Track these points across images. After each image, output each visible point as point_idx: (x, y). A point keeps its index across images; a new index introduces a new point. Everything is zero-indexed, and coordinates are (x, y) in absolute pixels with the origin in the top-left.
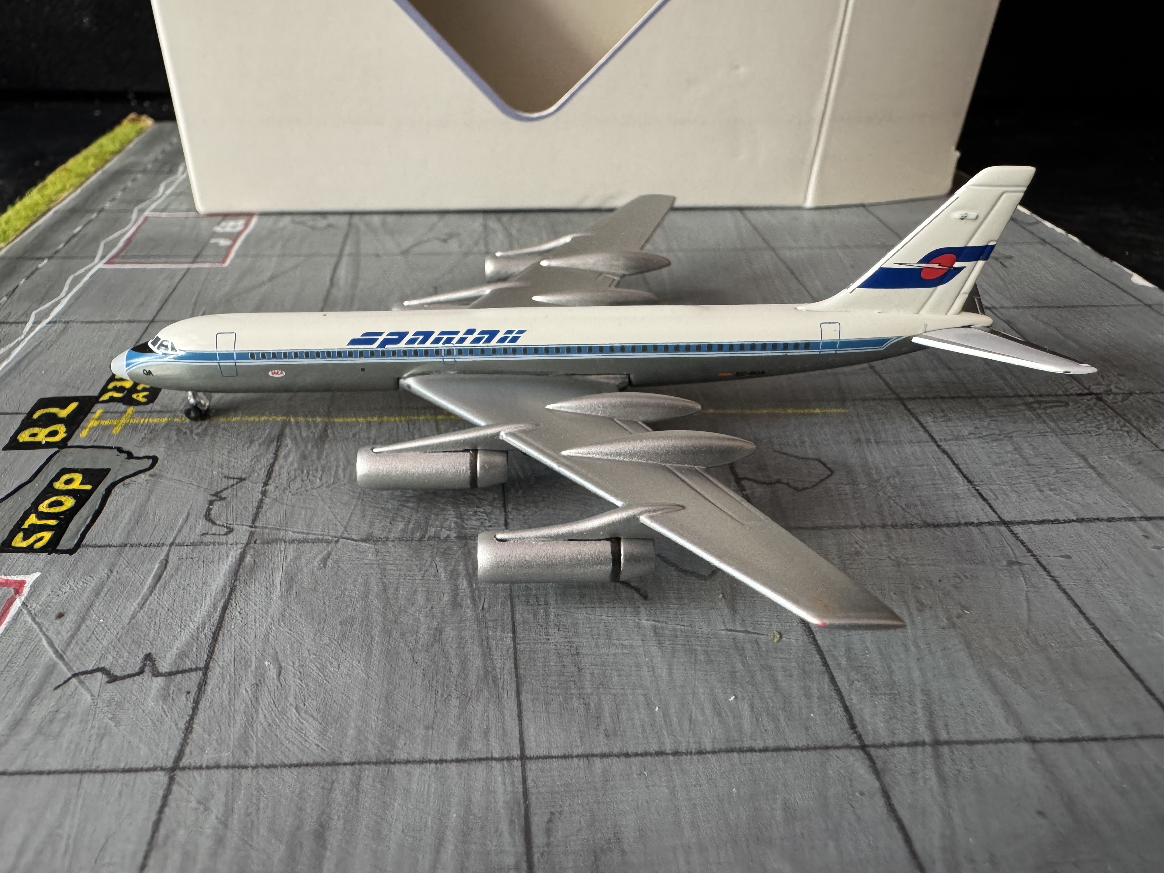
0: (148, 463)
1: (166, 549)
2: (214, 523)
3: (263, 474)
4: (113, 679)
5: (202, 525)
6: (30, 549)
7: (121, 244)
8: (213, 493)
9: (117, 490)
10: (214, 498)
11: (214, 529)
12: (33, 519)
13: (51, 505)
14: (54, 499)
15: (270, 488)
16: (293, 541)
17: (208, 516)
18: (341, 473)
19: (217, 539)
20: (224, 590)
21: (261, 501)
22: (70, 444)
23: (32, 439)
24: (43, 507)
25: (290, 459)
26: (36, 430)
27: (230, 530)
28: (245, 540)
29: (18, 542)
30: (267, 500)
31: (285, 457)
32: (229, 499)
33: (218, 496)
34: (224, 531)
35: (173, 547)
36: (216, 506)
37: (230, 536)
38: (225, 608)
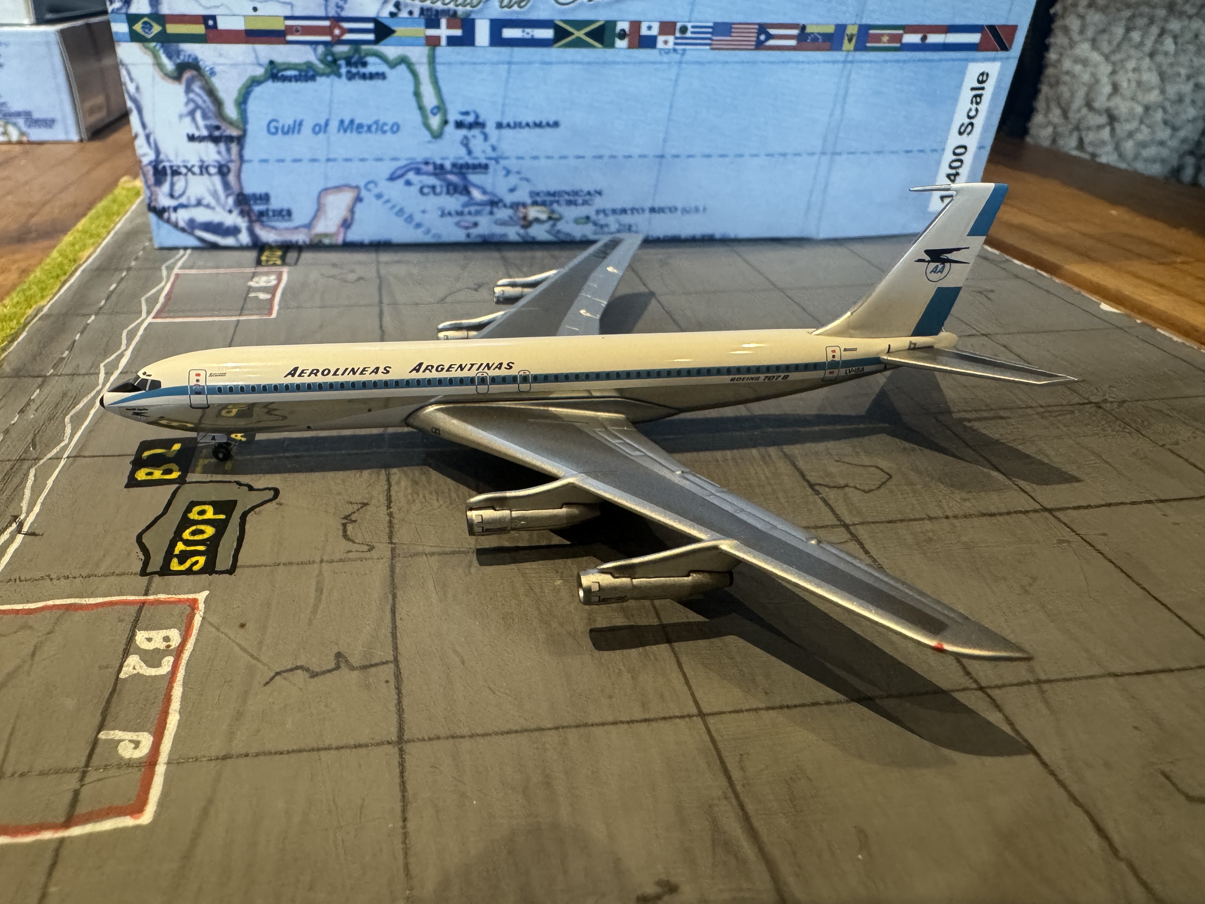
0: (270, 494)
1: (316, 566)
2: (355, 542)
3: (383, 499)
4: (314, 675)
6: (189, 571)
7: (162, 299)
8: (343, 517)
9: (249, 517)
10: (345, 521)
11: (356, 547)
12: (180, 547)
13: (193, 533)
14: (194, 528)
15: (394, 509)
16: (432, 554)
17: (345, 536)
19: (363, 555)
20: (387, 597)
21: (390, 522)
22: (188, 480)
23: (149, 478)
24: (186, 535)
25: (403, 484)
26: (149, 469)
27: (372, 548)
28: (388, 554)
29: (175, 565)
30: (395, 521)
31: (398, 483)
32: (359, 521)
33: (348, 519)
34: (366, 548)
35: (323, 564)
36: (350, 527)
37: (373, 552)
38: (393, 612)
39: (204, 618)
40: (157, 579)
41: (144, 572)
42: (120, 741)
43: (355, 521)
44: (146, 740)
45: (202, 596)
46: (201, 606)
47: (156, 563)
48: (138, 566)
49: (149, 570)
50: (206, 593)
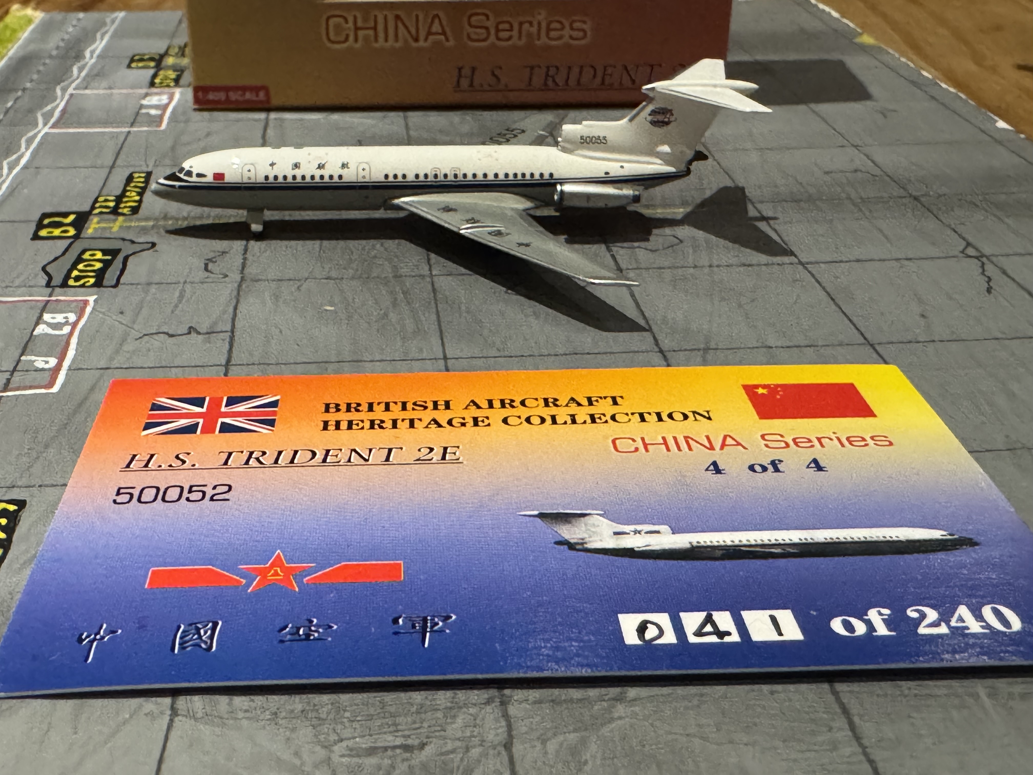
0: (148, 246)
1: (180, 286)
2: (212, 273)
3: (240, 250)
4: (172, 336)
5: (203, 274)
6: (83, 286)
7: (57, 114)
8: (206, 259)
9: (131, 259)
10: (208, 262)
11: (213, 276)
12: (75, 273)
13: (86, 266)
14: (86, 263)
15: (248, 255)
16: (273, 280)
17: (206, 269)
19: (218, 280)
21: (244, 262)
22: (82, 236)
23: (50, 235)
24: (81, 267)
26: (50, 230)
27: (226, 276)
28: (239, 279)
30: (248, 262)
32: (219, 262)
33: (210, 260)
34: (221, 276)
35: (186, 286)
36: (210, 266)
37: (227, 278)
38: (235, 308)
39: (93, 309)
40: (58, 290)
41: (48, 285)
42: (34, 361)
43: (216, 262)
44: (53, 362)
45: (92, 299)
46: (92, 303)
47: (57, 280)
48: (44, 283)
49: (52, 284)
50: (95, 297)
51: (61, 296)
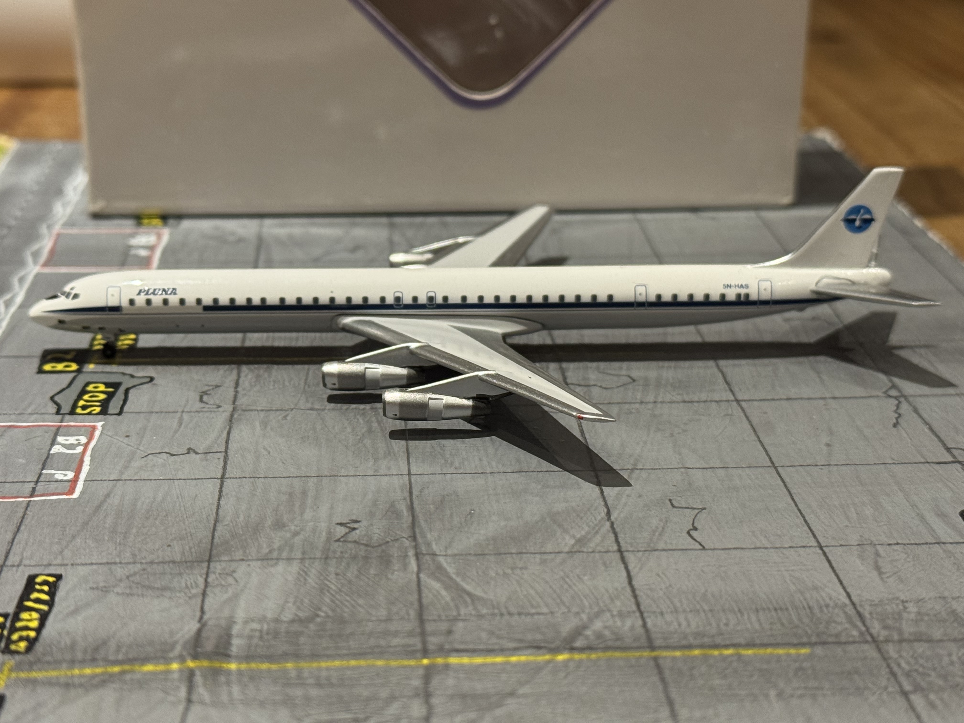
0: (147, 379)
1: (179, 415)
2: (207, 403)
3: (233, 384)
4: (173, 455)
5: (199, 405)
6: (90, 414)
8: (201, 391)
9: (131, 391)
10: (202, 394)
11: (208, 406)
12: (81, 403)
13: (91, 397)
14: (91, 394)
15: (239, 389)
16: (262, 410)
17: (201, 400)
18: (287, 383)
19: (212, 410)
20: (225, 428)
21: (235, 395)
22: (84, 371)
23: (55, 369)
24: (86, 397)
25: (250, 377)
26: (54, 364)
27: (219, 407)
28: (231, 409)
29: (79, 410)
30: (239, 395)
31: (246, 376)
32: (213, 394)
33: (204, 393)
34: (215, 406)
35: (184, 414)
36: (205, 398)
37: (220, 409)
38: (229, 433)
39: (102, 432)
40: (68, 417)
41: (58, 413)
42: (55, 474)
43: (209, 394)
45: (99, 425)
46: (99, 428)
47: (66, 408)
48: (54, 411)
49: (62, 412)
50: (103, 423)
51: (70, 422)
